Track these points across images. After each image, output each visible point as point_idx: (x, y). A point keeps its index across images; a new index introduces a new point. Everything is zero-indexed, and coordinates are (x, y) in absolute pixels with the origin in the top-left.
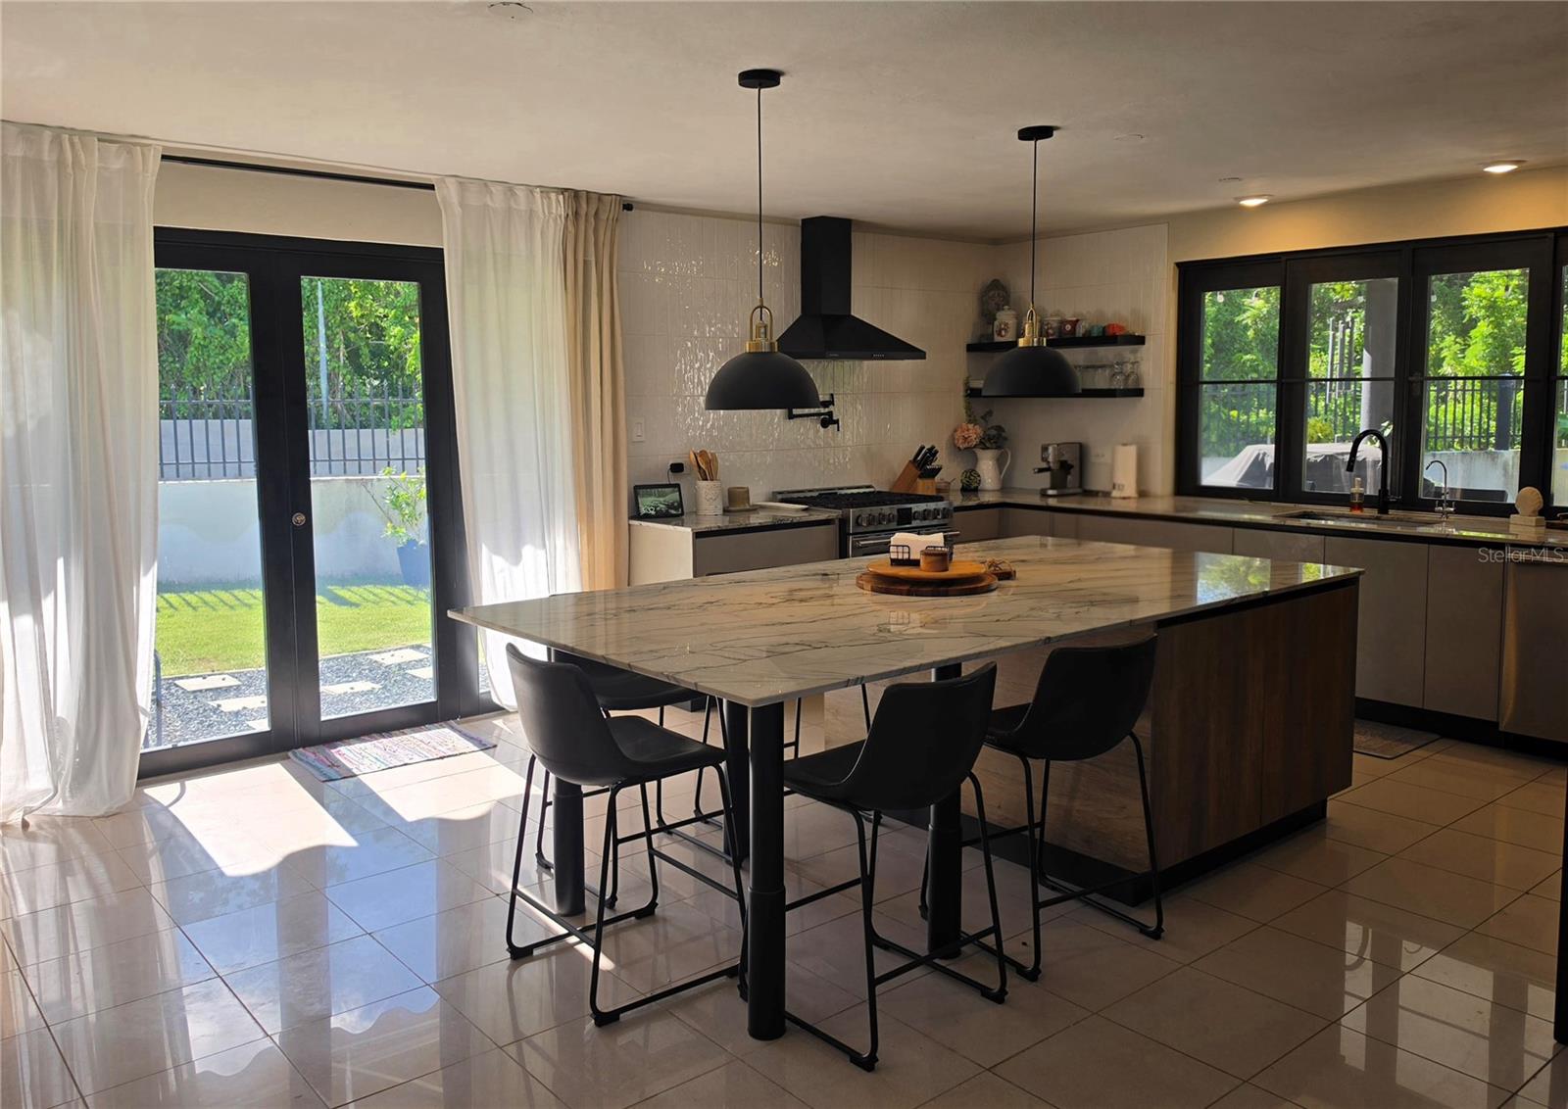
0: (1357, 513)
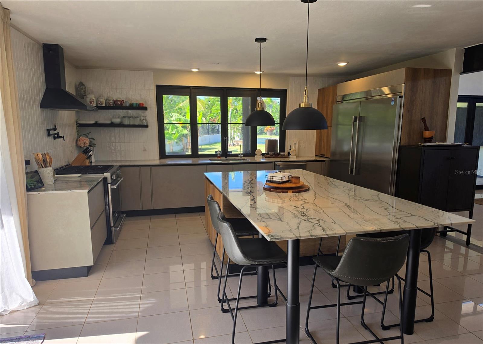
0: (219, 159)
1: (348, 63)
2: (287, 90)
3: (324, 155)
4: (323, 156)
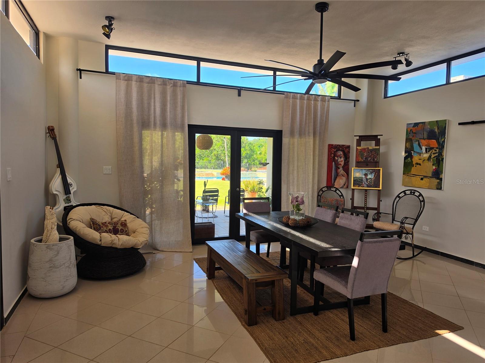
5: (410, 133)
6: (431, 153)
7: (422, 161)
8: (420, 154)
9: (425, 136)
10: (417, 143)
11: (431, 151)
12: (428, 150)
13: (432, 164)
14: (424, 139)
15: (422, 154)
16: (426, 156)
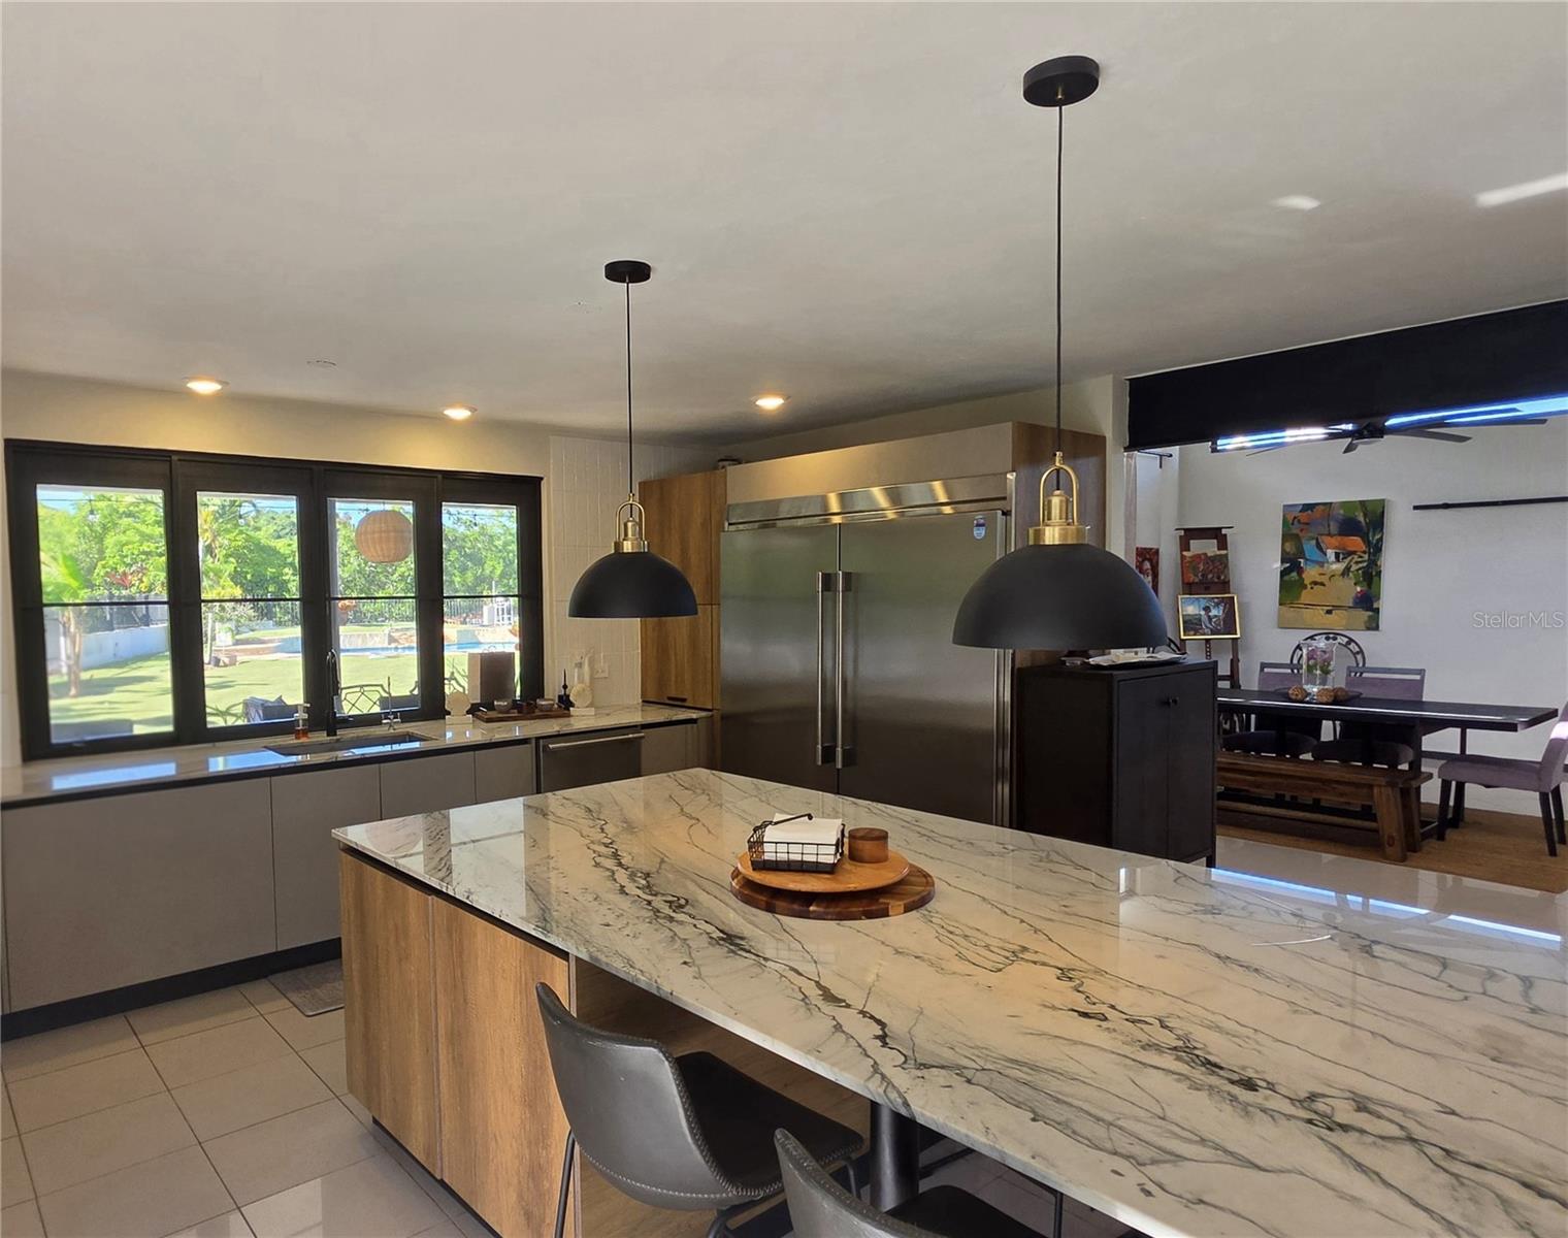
0: (303, 740)
1: (787, 398)
2: (542, 479)
3: (684, 700)
4: (677, 702)
5: (1293, 524)
6: (1351, 561)
7: (1327, 577)
8: (1321, 564)
9: (1334, 528)
10: (1314, 542)
11: (1350, 558)
12: (1341, 556)
13: (1354, 581)
14: (1329, 535)
15: (1326, 565)
16: (1339, 567)
